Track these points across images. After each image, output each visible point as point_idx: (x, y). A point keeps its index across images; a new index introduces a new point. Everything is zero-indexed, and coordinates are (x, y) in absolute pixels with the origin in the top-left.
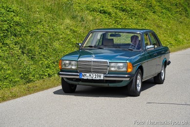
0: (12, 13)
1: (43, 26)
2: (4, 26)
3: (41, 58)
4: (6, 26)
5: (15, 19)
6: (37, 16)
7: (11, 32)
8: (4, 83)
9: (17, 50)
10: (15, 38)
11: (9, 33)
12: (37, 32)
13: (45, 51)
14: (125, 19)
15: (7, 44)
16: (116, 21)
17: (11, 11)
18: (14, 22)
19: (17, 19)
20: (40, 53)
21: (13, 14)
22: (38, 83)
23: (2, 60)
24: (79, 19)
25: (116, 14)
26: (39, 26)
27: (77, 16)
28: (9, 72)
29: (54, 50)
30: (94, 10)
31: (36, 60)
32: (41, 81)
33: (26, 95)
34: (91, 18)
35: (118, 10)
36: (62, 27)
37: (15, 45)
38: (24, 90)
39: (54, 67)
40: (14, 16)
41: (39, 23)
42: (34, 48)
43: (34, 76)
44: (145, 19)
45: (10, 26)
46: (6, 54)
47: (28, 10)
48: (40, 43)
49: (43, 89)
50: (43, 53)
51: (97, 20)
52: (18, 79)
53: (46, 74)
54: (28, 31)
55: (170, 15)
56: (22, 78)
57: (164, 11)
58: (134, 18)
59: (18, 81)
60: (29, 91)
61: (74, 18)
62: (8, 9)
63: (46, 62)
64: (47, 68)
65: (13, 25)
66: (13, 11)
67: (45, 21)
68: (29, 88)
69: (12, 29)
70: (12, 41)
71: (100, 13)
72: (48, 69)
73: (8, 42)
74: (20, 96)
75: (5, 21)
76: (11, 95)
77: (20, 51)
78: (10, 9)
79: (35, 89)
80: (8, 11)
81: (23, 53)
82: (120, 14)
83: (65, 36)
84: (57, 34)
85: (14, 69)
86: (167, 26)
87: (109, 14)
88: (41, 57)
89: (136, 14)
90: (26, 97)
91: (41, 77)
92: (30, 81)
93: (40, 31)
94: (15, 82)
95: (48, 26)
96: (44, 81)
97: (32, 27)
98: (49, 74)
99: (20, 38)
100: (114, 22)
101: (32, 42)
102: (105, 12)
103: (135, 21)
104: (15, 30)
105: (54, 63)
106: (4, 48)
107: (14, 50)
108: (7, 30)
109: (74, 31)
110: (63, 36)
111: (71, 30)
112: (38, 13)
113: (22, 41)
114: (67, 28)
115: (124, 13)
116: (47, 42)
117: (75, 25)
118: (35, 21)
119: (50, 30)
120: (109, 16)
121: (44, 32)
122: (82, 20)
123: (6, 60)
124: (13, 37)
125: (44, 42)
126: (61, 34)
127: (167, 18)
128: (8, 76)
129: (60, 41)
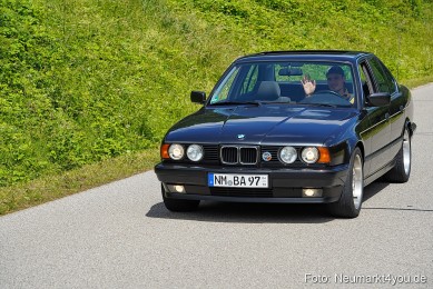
0: (30, 17)
1: (98, 44)
2: (13, 46)
3: (94, 116)
4: (15, 47)
5: (36, 30)
6: (85, 22)
7: (28, 60)
8: (14, 173)
9: (42, 99)
10: (36, 72)
11: (24, 62)
12: (86, 58)
13: (104, 100)
14: (280, 26)
15: (19, 86)
16: (260, 31)
17: (28, 14)
18: (34, 37)
19: (40, 31)
20: (91, 105)
21: (32, 19)
22: (89, 170)
23: (10, 121)
24: (178, 26)
25: (259, 14)
26: (89, 45)
27: (172, 21)
28: (25, 146)
29: (124, 97)
30: (209, 8)
31: (84, 121)
32: (95, 165)
33: (61, 196)
34: (204, 25)
35: (263, 7)
36: (141, 47)
37: (38, 87)
38: (57, 185)
39: (123, 134)
40: (35, 23)
41: (89, 39)
42: (80, 95)
43: (79, 155)
44: (325, 25)
45: (26, 47)
46: (17, 108)
47: (65, 9)
48: (93, 83)
49: (98, 184)
50: (100, 105)
51: (218, 29)
52: (45, 163)
53: (106, 150)
54: (64, 57)
55: (377, 14)
56: (53, 160)
57: (364, 5)
58: (298, 23)
59: (46, 167)
60: (68, 189)
61: (165, 25)
62: (20, 10)
63: (106, 125)
64: (107, 136)
65: (31, 43)
66: (32, 14)
67: (103, 34)
68: (67, 180)
69: (30, 53)
70: (31, 79)
71: (225, 13)
72: (110, 140)
73: (24, 81)
74: (49, 200)
75: (15, 35)
76: (28, 198)
77: (48, 101)
78: (25, 8)
79: (82, 182)
80: (21, 13)
81: (56, 105)
82: (269, 14)
83: (147, 66)
84: (129, 61)
85: (37, 139)
86: (372, 39)
87: (244, 15)
88: (94, 113)
89: (303, 15)
90: (63, 200)
91: (96, 157)
92: (70, 167)
93: (91, 56)
94: (39, 169)
95: (110, 45)
97: (75, 47)
98: (112, 151)
99: (48, 73)
100: (254, 33)
101: (74, 80)
102: (234, 12)
103: (301, 29)
104: (36, 55)
105: (123, 125)
106: (13, 96)
107: (35, 99)
108: (18, 55)
109: (167, 55)
110: (144, 65)
111: (160, 52)
112: (87, 17)
113: (53, 77)
114: (151, 48)
115: (277, 13)
116: (108, 80)
117: (170, 40)
118: (81, 35)
119: (113, 54)
120: (243, 20)
121: (101, 59)
122: (185, 29)
123: (17, 122)
124: (31, 70)
125: (100, 80)
126: (139, 63)
127: (373, 22)
128: (22, 155)
129: (137, 76)
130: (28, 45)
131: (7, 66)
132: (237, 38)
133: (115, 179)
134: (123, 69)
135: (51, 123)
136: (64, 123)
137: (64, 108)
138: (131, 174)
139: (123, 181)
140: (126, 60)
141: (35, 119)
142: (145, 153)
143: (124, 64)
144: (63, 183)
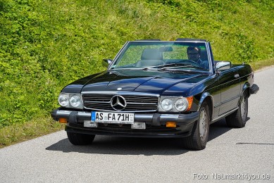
0: (26, 6)
1: (74, 25)
2: (14, 26)
3: (71, 76)
4: (16, 27)
5: (30, 15)
6: (65, 10)
7: (24, 36)
8: (15, 116)
9: (34, 64)
10: (30, 45)
11: (22, 37)
12: (65, 35)
13: (78, 65)
14: (203, 13)
15: (18, 54)
16: (189, 16)
17: (25, 3)
18: (29, 20)
19: (32, 15)
20: (69, 68)
21: (28, 7)
23: (12, 79)
24: (130, 13)
25: (188, 5)
26: (67, 26)
27: (126, 9)
28: (22, 98)
29: (92, 63)
31: (64, 79)
33: (48, 133)
34: (149, 12)
36: (104, 27)
37: (31, 56)
38: (45, 125)
40: (29, 10)
41: (67, 21)
42: (61, 61)
44: (235, 12)
45: (23, 26)
46: (17, 70)
48: (70, 52)
50: (75, 68)
51: (159, 15)
52: (36, 109)
54: (50, 34)
56: (42, 107)
59: (36, 112)
60: (53, 127)
61: (121, 12)
65: (27, 24)
66: (27, 3)
67: (77, 18)
68: (52, 122)
69: (26, 31)
70: (26, 49)
71: (164, 3)
73: (18, 50)
74: (39, 136)
75: (16, 19)
76: (24, 134)
77: (38, 65)
80: (20, 3)
81: (44, 68)
82: (195, 5)
84: (95, 38)
85: (29, 92)
86: (269, 23)
87: (178, 5)
88: (71, 74)
89: (219, 5)
90: (49, 136)
93: (68, 34)
94: (32, 113)
97: (58, 27)
99: (39, 46)
100: (185, 18)
101: (57, 51)
102: (170, 3)
103: (218, 15)
104: (30, 33)
106: (13, 61)
107: (29, 64)
108: (18, 33)
109: (122, 33)
110: (106, 40)
111: (118, 31)
112: (66, 6)
113: (41, 49)
114: (111, 28)
115: (201, 3)
116: (81, 51)
117: (125, 23)
118: (61, 18)
119: (85, 32)
120: (177, 8)
121: (76, 36)
122: (135, 15)
123: (16, 80)
124: (27, 43)
125: (75, 50)
126: (103, 39)
127: (270, 10)
128: (20, 104)
129: (101, 48)
130: (25, 25)
131: (10, 40)
132: (172, 22)
134: (91, 43)
137: (49, 71)
140: (93, 36)
141: (29, 78)
143: (92, 39)
144: (49, 124)
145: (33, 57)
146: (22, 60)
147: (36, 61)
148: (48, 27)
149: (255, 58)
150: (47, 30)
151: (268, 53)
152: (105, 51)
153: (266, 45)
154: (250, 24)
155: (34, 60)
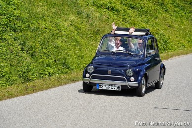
1: (45, 21)
2: (4, 19)
3: (42, 56)
4: (5, 21)
5: (15, 12)
6: (39, 10)
7: (11, 27)
8: (1, 82)
9: (16, 46)
10: (14, 33)
11: (9, 28)
12: (39, 28)
13: (47, 48)
14: (135, 17)
15: (5, 39)
16: (125, 19)
17: (12, 5)
18: (14, 16)
19: (17, 13)
20: (41, 51)
21: (14, 7)
22: (38, 82)
24: (85, 15)
25: (125, 11)
26: (41, 21)
27: (82, 12)
28: (6, 69)
29: (57, 47)
30: (101, 6)
32: (41, 80)
33: (24, 94)
34: (98, 15)
35: (127, 8)
36: (66, 24)
37: (14, 41)
38: (22, 89)
39: (55, 66)
40: (15, 9)
41: (41, 18)
42: (35, 45)
43: (33, 74)
44: (156, 18)
45: (10, 21)
46: (4, 50)
47: (30, 3)
48: (41, 40)
49: (42, 89)
50: (44, 51)
51: (104, 17)
52: (16, 78)
53: (46, 73)
54: (28, 26)
55: (183, 14)
56: (20, 77)
57: (177, 9)
58: (144, 16)
59: (16, 80)
60: (27, 91)
61: (79, 14)
62: (8, 2)
63: (47, 61)
64: (47, 67)
65: (13, 19)
66: (14, 5)
67: (48, 16)
68: (27, 87)
69: (12, 24)
70: (11, 36)
71: (108, 9)
72: (49, 68)
73: (7, 37)
74: (17, 96)
75: (5, 15)
76: (7, 95)
77: (19, 47)
78: (10, 2)
79: (34, 88)
80: (9, 4)
81: (23, 49)
82: (129, 11)
85: (13, 66)
86: (180, 26)
87: (117, 11)
88: (41, 54)
89: (146, 12)
90: (24, 97)
91: (41, 76)
92: (29, 80)
93: (41, 27)
94: (13, 80)
95: (51, 22)
96: (44, 80)
97: (34, 22)
98: (49, 74)
99: (20, 34)
100: (122, 20)
102: (112, 9)
103: (145, 19)
104: (15, 25)
105: (55, 61)
106: (2, 44)
107: (13, 46)
108: (6, 25)
109: (78, 28)
110: (67, 33)
111: (75, 26)
112: (41, 8)
113: (21, 36)
114: (71, 24)
115: (133, 10)
116: (49, 39)
117: (80, 21)
118: (37, 16)
119: (52, 26)
120: (116, 13)
121: (46, 28)
122: (88, 16)
123: (4, 57)
124: (12, 32)
125: (45, 38)
126: (65, 31)
127: (180, 18)
128: (5, 73)
129: (63, 38)
130: (11, 19)
133: (50, 88)
134: (57, 34)
135: (20, 58)
136: (27, 59)
137: (27, 51)
138: (58, 86)
139: (54, 89)
140: (58, 29)
141: (12, 56)
142: (65, 76)
143: (57, 31)
144: (25, 88)
145: (16, 42)
146: (8, 43)
147: (18, 45)
148: (27, 22)
149: (169, 50)
150: (27, 24)
151: (178, 47)
152: (66, 39)
153: (177, 41)
154: (167, 26)
155: (17, 43)
